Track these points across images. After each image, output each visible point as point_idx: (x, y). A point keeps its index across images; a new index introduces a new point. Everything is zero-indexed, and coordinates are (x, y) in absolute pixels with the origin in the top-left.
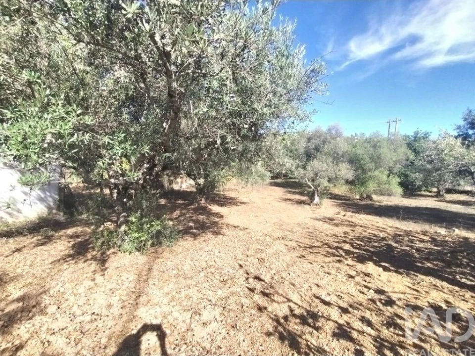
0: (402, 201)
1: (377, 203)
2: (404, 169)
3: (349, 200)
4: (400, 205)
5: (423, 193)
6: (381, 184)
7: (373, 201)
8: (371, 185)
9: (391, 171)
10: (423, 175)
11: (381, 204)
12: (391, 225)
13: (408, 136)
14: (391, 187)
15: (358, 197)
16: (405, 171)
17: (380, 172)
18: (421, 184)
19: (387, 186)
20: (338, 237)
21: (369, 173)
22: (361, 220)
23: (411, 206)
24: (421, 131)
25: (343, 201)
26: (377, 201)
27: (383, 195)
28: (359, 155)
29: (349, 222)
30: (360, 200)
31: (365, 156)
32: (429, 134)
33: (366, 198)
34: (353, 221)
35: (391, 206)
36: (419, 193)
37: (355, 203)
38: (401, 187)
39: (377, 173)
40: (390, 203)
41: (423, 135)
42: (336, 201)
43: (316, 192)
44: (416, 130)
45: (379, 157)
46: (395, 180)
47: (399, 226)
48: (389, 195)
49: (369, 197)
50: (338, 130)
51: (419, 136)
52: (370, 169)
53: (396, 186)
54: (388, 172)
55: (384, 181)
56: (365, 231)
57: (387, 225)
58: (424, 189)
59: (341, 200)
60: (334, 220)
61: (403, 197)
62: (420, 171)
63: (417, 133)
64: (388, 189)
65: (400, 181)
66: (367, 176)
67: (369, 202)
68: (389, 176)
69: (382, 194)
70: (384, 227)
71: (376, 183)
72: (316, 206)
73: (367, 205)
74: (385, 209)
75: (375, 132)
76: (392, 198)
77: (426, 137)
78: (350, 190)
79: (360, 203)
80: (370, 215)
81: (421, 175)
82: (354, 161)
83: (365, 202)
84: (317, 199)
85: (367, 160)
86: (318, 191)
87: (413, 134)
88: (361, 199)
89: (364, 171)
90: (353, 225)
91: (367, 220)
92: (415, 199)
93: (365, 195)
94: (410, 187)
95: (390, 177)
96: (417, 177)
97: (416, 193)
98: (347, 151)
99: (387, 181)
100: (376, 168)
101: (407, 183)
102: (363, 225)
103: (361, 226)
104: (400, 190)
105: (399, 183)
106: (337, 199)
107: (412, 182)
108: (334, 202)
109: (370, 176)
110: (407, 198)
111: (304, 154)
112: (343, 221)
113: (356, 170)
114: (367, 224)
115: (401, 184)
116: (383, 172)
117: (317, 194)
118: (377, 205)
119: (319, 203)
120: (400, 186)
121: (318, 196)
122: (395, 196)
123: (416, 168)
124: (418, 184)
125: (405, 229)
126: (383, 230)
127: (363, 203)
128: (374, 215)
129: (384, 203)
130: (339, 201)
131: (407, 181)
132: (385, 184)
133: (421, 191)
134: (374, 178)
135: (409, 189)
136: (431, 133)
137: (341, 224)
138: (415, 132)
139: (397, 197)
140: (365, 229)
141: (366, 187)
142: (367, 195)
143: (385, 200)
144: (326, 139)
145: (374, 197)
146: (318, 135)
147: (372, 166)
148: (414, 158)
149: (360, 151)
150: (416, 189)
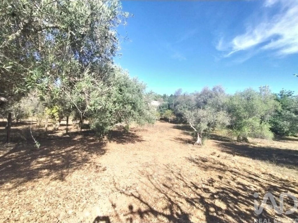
0: (274, 143)
1: (252, 145)
2: (273, 119)
3: (228, 141)
4: (272, 147)
5: (290, 137)
6: (254, 129)
7: (248, 142)
8: (246, 129)
9: (262, 119)
10: (290, 123)
11: (255, 146)
12: (264, 171)
13: (276, 95)
14: (263, 132)
15: (235, 138)
16: (274, 120)
17: (253, 119)
18: (288, 130)
19: (259, 131)
20: (197, 188)
21: (244, 120)
22: (233, 162)
23: (282, 148)
24: (285, 90)
25: (223, 142)
26: (252, 143)
27: (257, 138)
28: (235, 105)
29: (221, 164)
30: (237, 141)
31: (240, 107)
32: (292, 92)
33: (243, 140)
34: (225, 164)
35: (264, 148)
36: (287, 137)
37: (233, 144)
38: (272, 132)
39: (250, 120)
40: (263, 145)
41: (287, 94)
42: (218, 141)
43: (198, 134)
44: (281, 90)
45: (252, 107)
46: (267, 126)
47: (272, 173)
48: (262, 138)
49: (245, 140)
50: (221, 89)
51: (284, 94)
52: (245, 117)
53: (268, 131)
54: (260, 120)
55: (257, 127)
56: (234, 180)
57: (259, 170)
58: (290, 134)
59: (222, 141)
60: (207, 161)
61: (274, 140)
62: (287, 120)
63: (282, 92)
64: (261, 133)
65: (271, 127)
66: (242, 122)
67: (245, 144)
68: (261, 123)
69: (255, 137)
70: (257, 172)
71: (251, 128)
72: (198, 146)
73: (242, 146)
74: (258, 150)
75: (249, 88)
76: (264, 141)
77: (290, 94)
78: (229, 133)
79: (237, 144)
80: (244, 156)
81: (289, 123)
82: (231, 110)
83: (241, 143)
84: (199, 140)
85: (242, 109)
86: (200, 133)
87: (279, 93)
88: (239, 140)
89: (240, 118)
90: (223, 169)
91: (240, 163)
92: (284, 142)
93: (242, 138)
94: (279, 132)
95: (263, 123)
96: (285, 125)
97: (284, 137)
98: (226, 103)
99: (260, 126)
100: (250, 116)
101: (276, 129)
102: (234, 170)
103: (231, 171)
104: (271, 135)
105: (270, 128)
106: (219, 140)
107: (280, 128)
108: (216, 142)
109: (245, 122)
110: (278, 141)
111: (196, 106)
112: (214, 163)
113: (231, 117)
114: (238, 169)
115: (272, 130)
116: (256, 119)
117: (200, 136)
118: (251, 146)
119: (201, 143)
120: (270, 131)
121: (200, 137)
122: (267, 139)
123: (283, 118)
124: (286, 130)
125: (280, 177)
126: (255, 178)
127: (240, 144)
128: (248, 157)
129: (258, 145)
130: (220, 142)
131: (277, 127)
132: (258, 129)
133: (288, 135)
134: (248, 124)
135: (279, 134)
136: (293, 92)
137: (211, 167)
138: (281, 91)
139: (268, 140)
140: (234, 176)
141: (242, 131)
142: (243, 138)
143: (259, 142)
144: (212, 95)
145: (249, 139)
146: (206, 92)
147: (246, 114)
148: (282, 110)
149: (236, 103)
150: (284, 134)
